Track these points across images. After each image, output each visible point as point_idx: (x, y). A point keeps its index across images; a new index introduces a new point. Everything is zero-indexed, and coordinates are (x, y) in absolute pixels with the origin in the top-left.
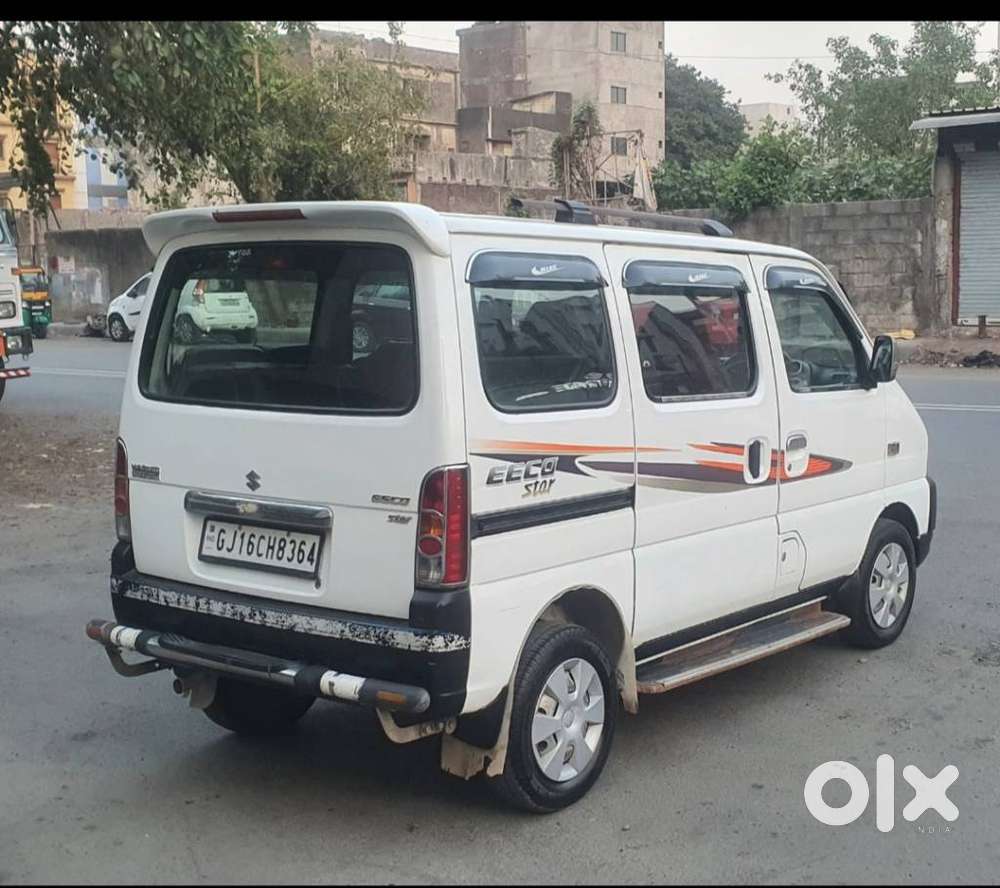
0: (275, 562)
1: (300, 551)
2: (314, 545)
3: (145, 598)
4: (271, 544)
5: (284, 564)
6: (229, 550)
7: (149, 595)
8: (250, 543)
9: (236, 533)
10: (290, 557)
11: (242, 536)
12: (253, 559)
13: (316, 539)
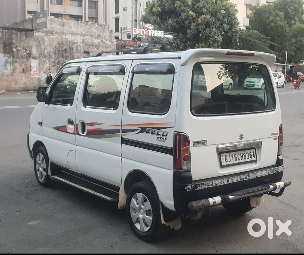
0: (244, 161)
1: (250, 155)
2: (254, 152)
3: (207, 187)
4: (242, 156)
5: (247, 160)
6: (230, 161)
7: (208, 185)
8: (235, 157)
9: (229, 156)
10: (248, 158)
11: (232, 156)
12: (238, 161)
13: (254, 150)
